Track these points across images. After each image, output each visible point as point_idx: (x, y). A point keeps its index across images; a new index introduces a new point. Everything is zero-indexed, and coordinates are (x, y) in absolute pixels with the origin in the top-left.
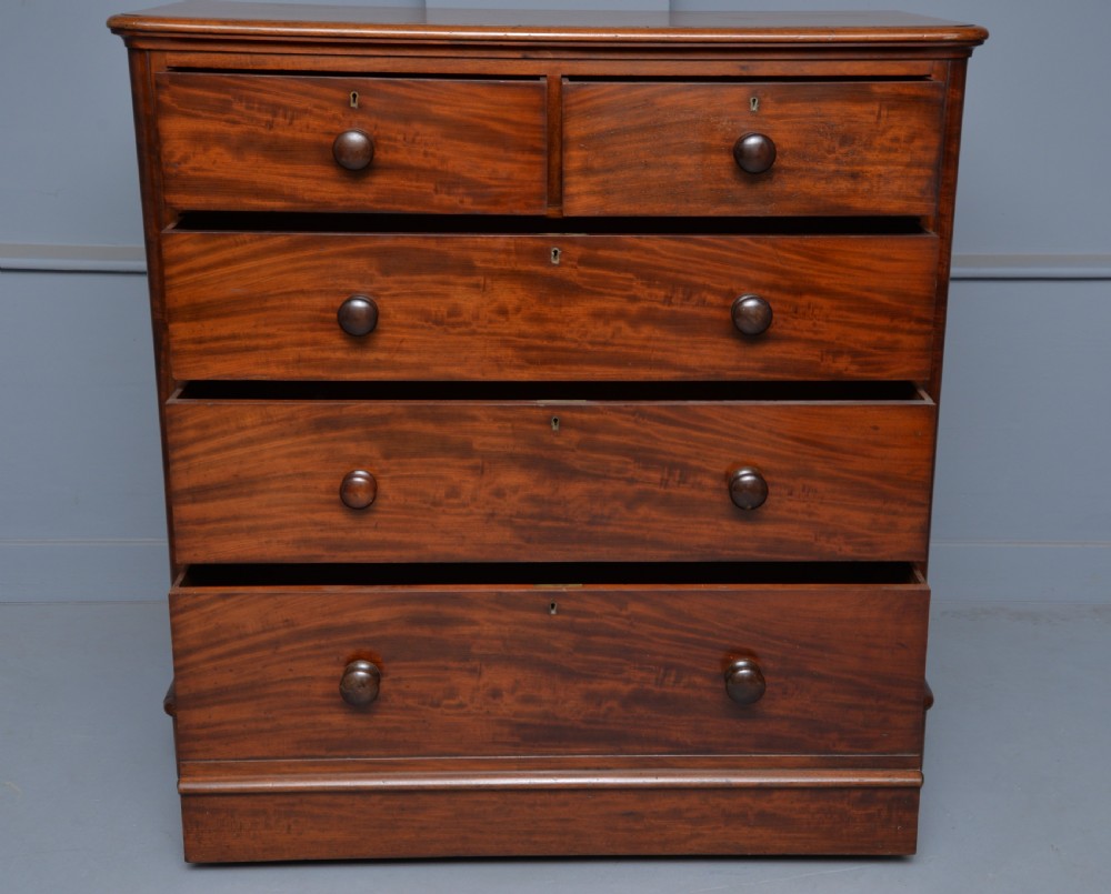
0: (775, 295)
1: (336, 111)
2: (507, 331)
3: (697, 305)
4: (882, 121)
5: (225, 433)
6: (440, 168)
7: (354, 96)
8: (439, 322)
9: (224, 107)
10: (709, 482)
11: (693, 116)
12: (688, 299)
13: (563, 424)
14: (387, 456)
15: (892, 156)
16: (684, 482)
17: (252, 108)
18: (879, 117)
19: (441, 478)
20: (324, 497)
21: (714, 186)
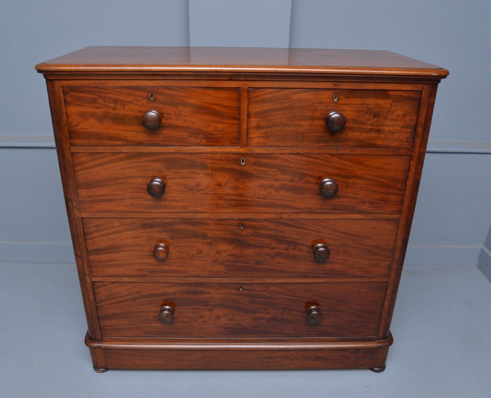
0: (339, 178)
1: (144, 102)
2: (221, 193)
3: (305, 183)
4: (393, 107)
5: (106, 229)
6: (191, 126)
7: (152, 95)
8: (191, 189)
9: (94, 101)
10: (305, 249)
11: (308, 104)
12: (301, 180)
13: (245, 227)
14: (172, 238)
15: (396, 123)
16: (295, 249)
17: (106, 101)
18: (391, 105)
19: (195, 247)
20: (147, 253)
21: (316, 135)
